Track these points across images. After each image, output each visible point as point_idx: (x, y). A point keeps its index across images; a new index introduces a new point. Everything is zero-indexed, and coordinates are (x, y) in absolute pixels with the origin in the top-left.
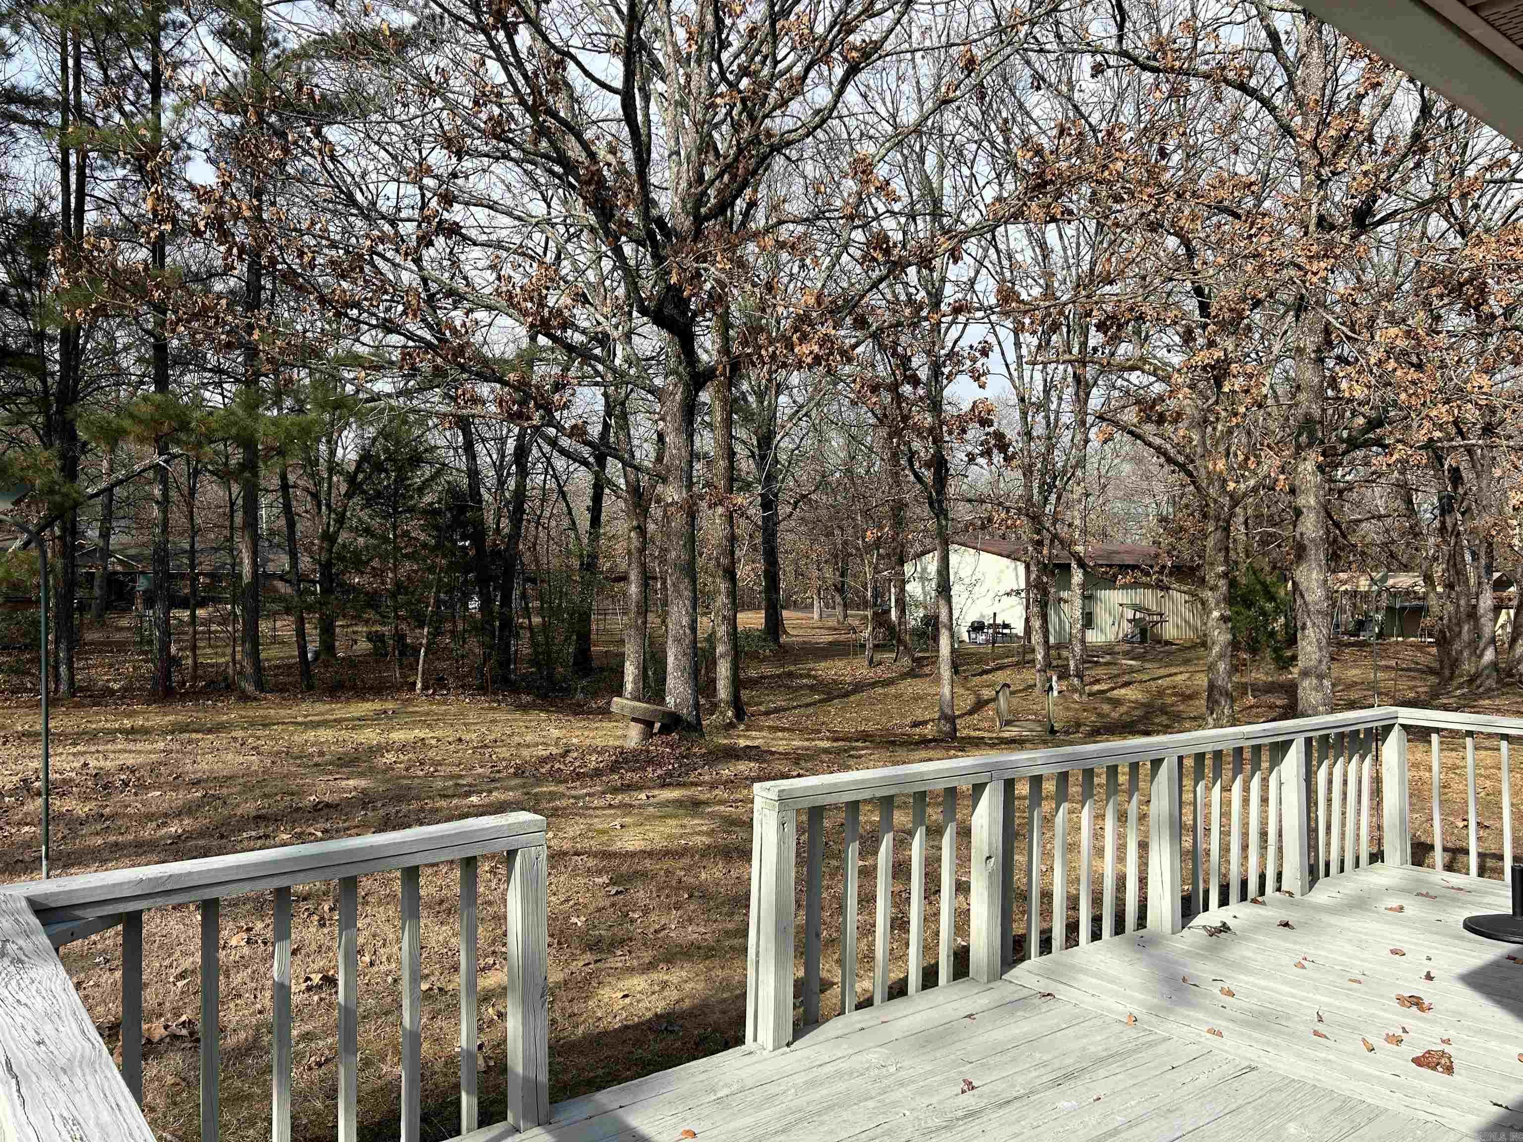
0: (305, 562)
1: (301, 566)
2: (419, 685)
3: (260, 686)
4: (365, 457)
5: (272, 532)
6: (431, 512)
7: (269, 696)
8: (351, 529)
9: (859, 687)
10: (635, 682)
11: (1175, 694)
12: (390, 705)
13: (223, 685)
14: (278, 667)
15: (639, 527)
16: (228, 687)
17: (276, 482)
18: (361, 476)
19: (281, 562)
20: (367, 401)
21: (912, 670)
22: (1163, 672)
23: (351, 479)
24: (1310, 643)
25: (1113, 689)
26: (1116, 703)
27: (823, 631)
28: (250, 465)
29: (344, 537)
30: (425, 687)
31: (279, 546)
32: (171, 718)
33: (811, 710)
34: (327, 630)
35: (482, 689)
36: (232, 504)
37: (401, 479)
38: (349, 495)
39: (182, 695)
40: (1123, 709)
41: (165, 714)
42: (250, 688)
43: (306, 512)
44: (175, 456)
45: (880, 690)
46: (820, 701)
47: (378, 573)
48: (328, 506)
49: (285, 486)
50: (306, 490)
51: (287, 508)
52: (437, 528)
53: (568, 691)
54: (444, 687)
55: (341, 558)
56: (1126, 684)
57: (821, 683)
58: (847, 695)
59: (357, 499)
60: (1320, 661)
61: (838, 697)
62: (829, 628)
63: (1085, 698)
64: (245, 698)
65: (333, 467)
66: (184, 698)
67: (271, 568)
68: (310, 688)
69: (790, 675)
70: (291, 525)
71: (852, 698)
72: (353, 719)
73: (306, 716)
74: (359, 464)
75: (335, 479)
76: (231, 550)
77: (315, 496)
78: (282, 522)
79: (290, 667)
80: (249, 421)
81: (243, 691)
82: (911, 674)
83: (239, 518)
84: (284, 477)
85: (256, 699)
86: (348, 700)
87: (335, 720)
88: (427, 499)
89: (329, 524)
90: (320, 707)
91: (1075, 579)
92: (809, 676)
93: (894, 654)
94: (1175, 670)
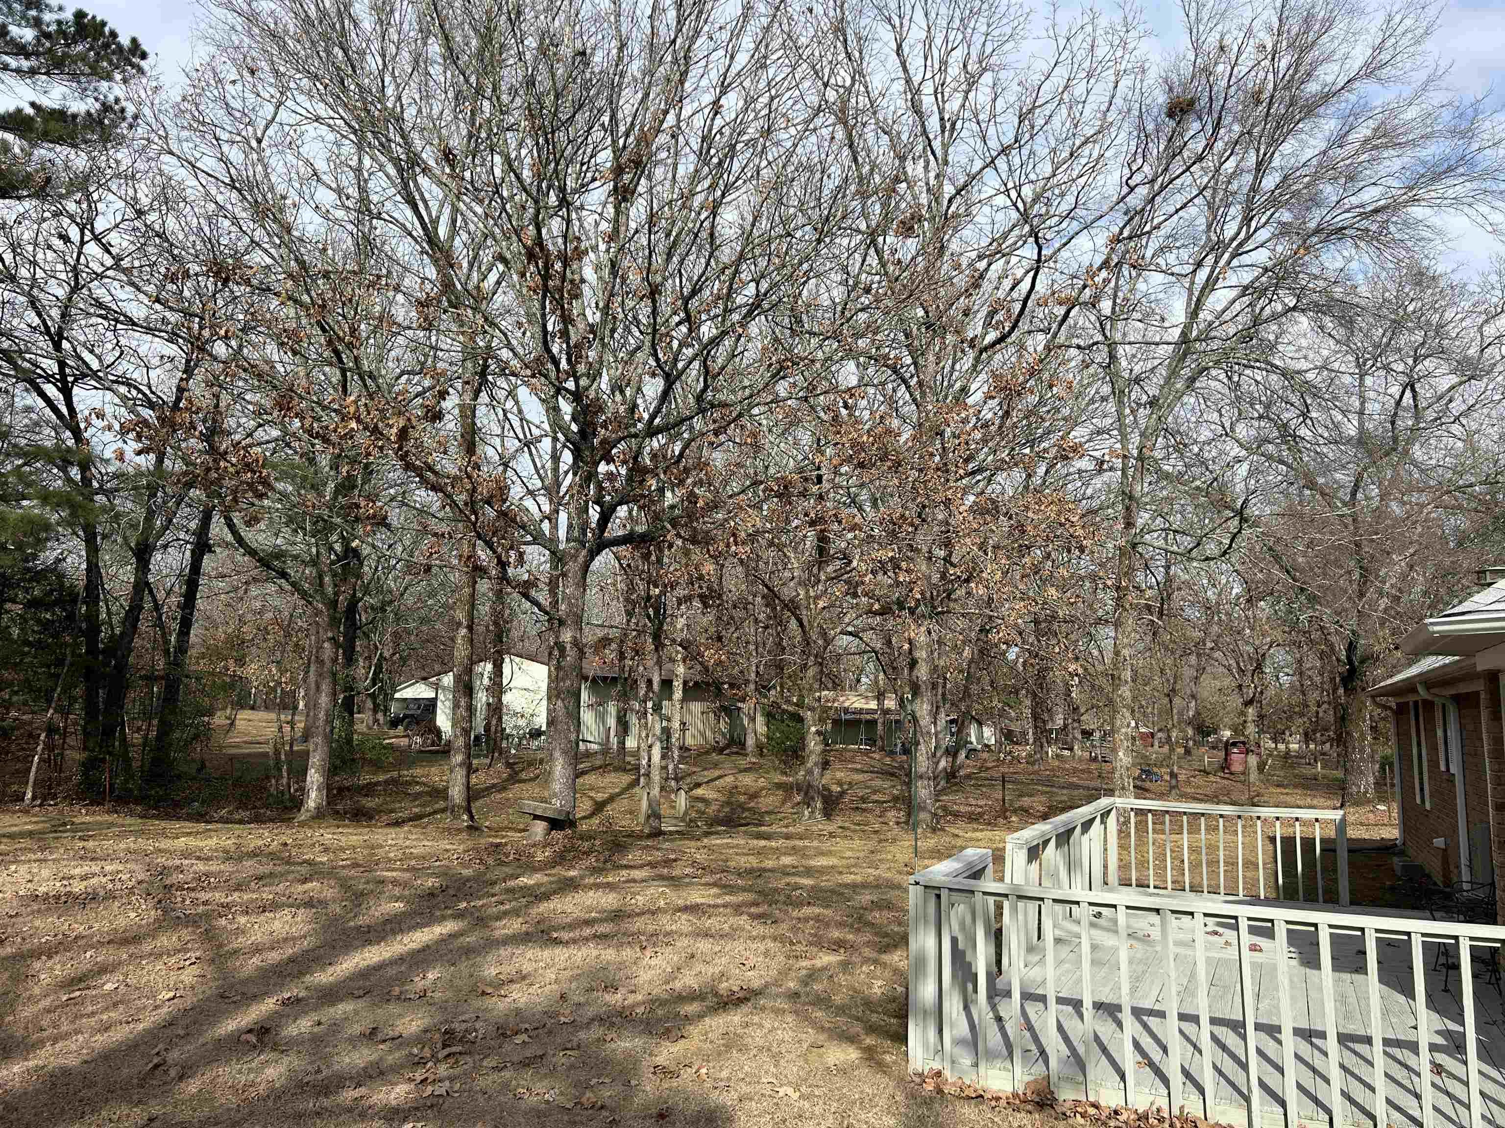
2: (29, 795)
21: (510, 775)
82: (513, 779)
91: (678, 694)
92: (417, 783)
93: (488, 761)
94: (717, 773)
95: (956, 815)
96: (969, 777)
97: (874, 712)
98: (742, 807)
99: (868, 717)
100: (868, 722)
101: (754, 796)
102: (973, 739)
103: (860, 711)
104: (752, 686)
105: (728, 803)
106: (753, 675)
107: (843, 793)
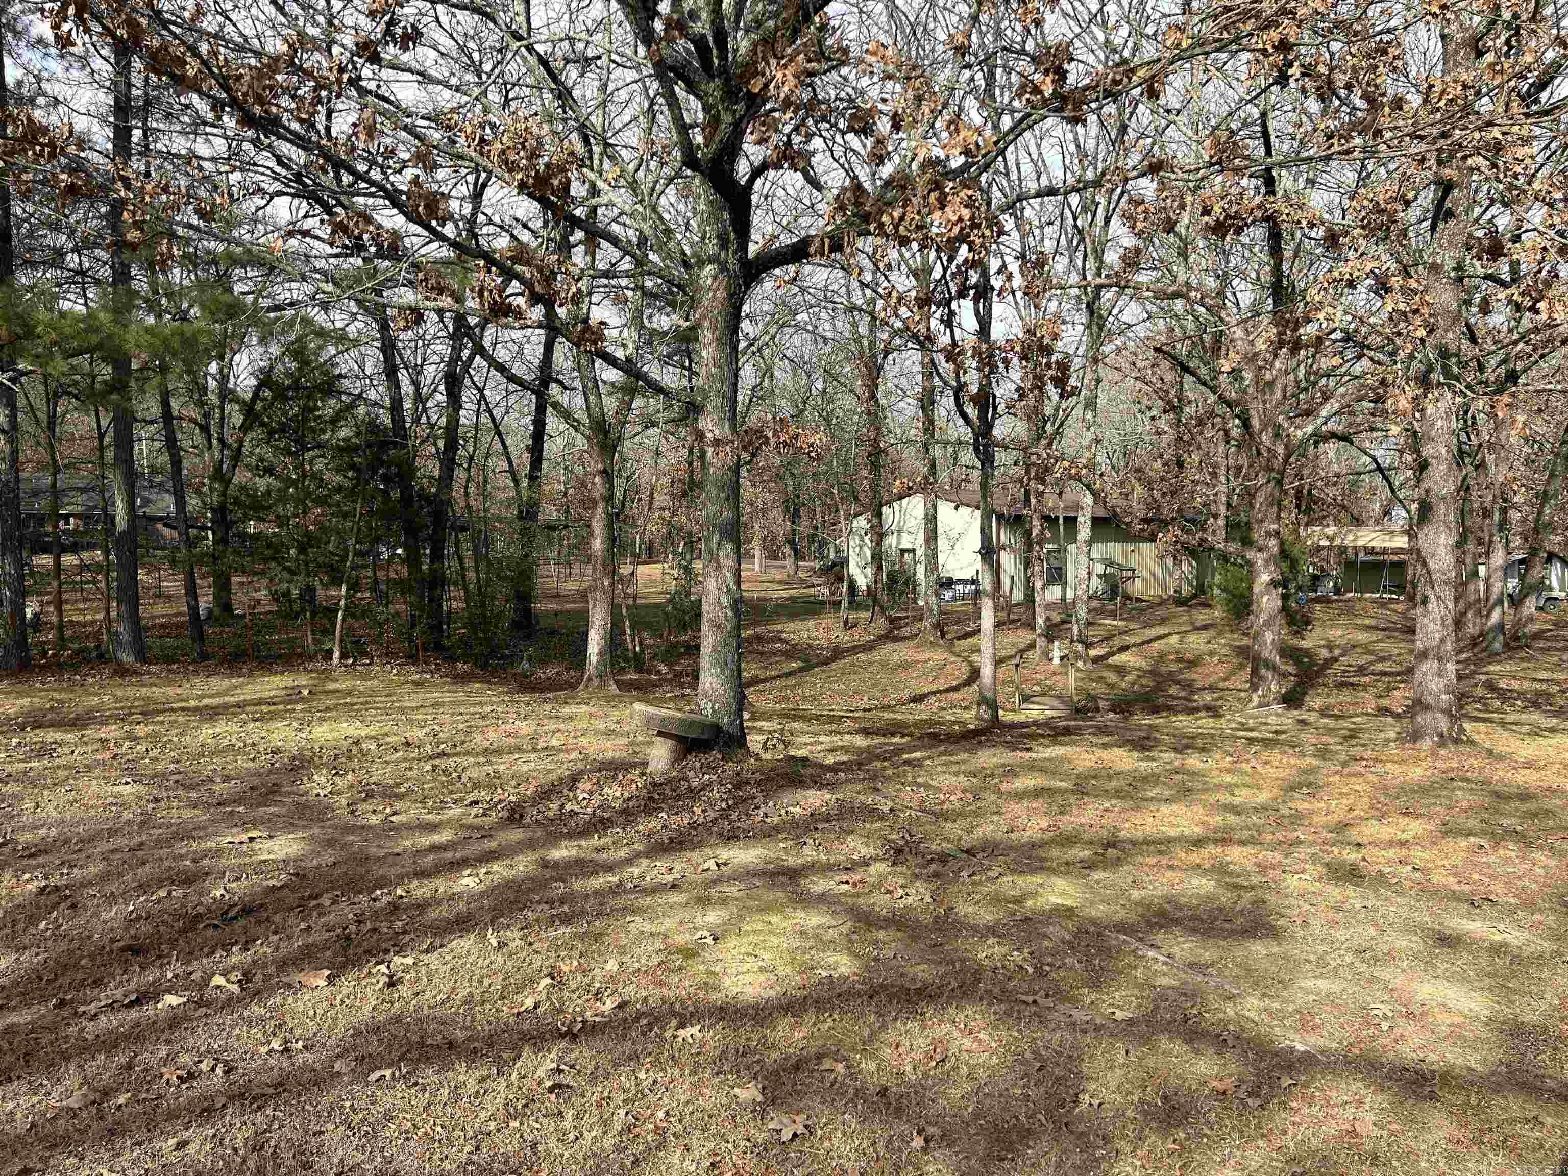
0: (193, 502)
1: (189, 508)
2: (337, 655)
3: (142, 655)
4: (265, 380)
5: (154, 470)
6: (347, 449)
7: (154, 668)
8: (248, 467)
9: (838, 653)
10: (600, 654)
11: (1180, 660)
12: (303, 680)
13: (94, 654)
14: (162, 626)
15: (605, 471)
16: (101, 656)
17: (155, 410)
18: (259, 406)
19: (166, 504)
20: (270, 309)
21: (891, 632)
22: (1150, 633)
23: (248, 409)
24: (1434, 620)
25: (1112, 654)
26: (1121, 670)
27: (775, 586)
28: (119, 385)
29: (241, 477)
30: (344, 656)
31: (161, 485)
32: (25, 701)
33: (792, 681)
34: (223, 587)
35: (412, 658)
36: (102, 436)
37: (309, 410)
38: (245, 428)
39: (42, 667)
40: (1130, 678)
41: (20, 695)
42: (127, 658)
43: (194, 447)
44: (23, 373)
45: (863, 657)
46: (801, 670)
47: (281, 522)
48: (221, 440)
49: (167, 416)
50: (192, 420)
51: (171, 444)
52: (353, 467)
53: (513, 659)
54: (365, 654)
55: (237, 501)
56: (1124, 649)
57: (794, 646)
58: (827, 662)
59: (257, 433)
60: (1442, 640)
61: (817, 665)
62: (780, 582)
63: (1089, 665)
64: (122, 672)
65: (226, 394)
66: (44, 670)
67: (151, 511)
68: (204, 657)
69: (759, 638)
70: (177, 463)
71: (834, 665)
72: (260, 702)
73: (201, 698)
74: (258, 389)
75: (228, 407)
76: (102, 492)
77: (205, 429)
78: (164, 459)
79: (178, 626)
80: (118, 330)
81: (119, 663)
82: (888, 637)
83: (110, 454)
84: (165, 404)
85: (136, 673)
86: (250, 674)
87: (237, 705)
88: (344, 433)
89: (221, 462)
90: (218, 683)
91: (1084, 532)
92: (781, 640)
93: (868, 615)
94: (1161, 631)
95: (1505, 696)
96: (1537, 636)
97: (1401, 551)
98: (1171, 678)
99: (1396, 558)
100: (1394, 564)
101: (1193, 663)
102: (1555, 584)
103: (1384, 551)
104: (1221, 522)
105: (1153, 673)
106: (1223, 510)
107: (1330, 662)
